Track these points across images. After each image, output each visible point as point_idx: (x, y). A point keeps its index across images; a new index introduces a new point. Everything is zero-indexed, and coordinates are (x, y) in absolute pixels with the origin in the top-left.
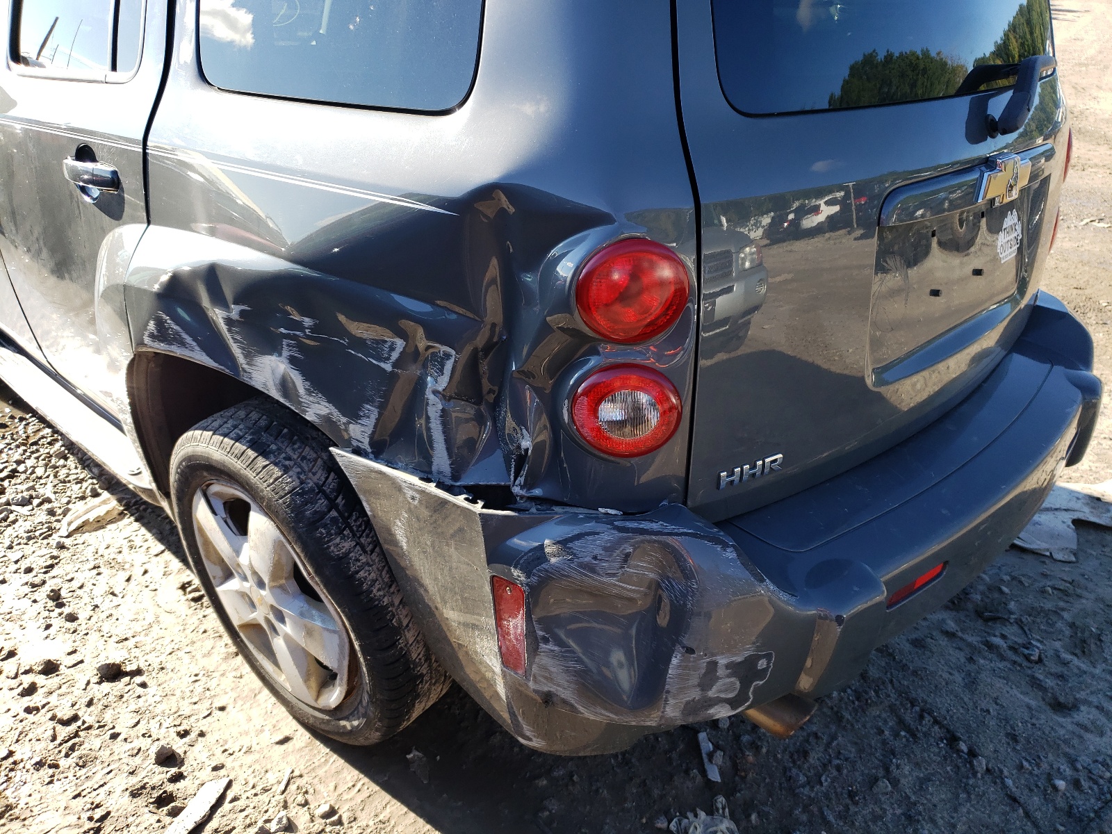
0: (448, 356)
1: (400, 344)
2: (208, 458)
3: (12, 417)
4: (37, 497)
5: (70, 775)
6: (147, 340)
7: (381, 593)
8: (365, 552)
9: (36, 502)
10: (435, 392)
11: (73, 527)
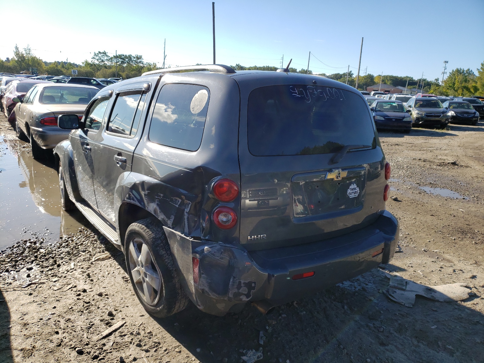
0: (189, 203)
1: (180, 200)
2: (135, 230)
3: (84, 229)
4: (87, 251)
5: (86, 315)
6: (126, 199)
7: (170, 266)
8: (168, 255)
9: (87, 252)
10: (186, 212)
11: (96, 259)
